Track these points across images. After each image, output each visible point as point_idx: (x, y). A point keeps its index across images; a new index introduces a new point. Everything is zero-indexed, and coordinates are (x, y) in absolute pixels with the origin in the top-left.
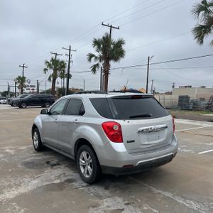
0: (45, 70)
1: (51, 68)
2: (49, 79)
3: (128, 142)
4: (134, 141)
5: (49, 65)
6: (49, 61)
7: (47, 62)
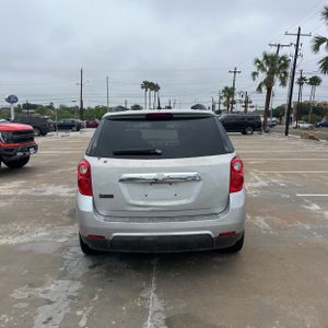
0: (255, 74)
1: (264, 70)
2: (259, 89)
3: (101, 196)
4: (112, 196)
5: (261, 67)
6: (261, 59)
7: (258, 61)
